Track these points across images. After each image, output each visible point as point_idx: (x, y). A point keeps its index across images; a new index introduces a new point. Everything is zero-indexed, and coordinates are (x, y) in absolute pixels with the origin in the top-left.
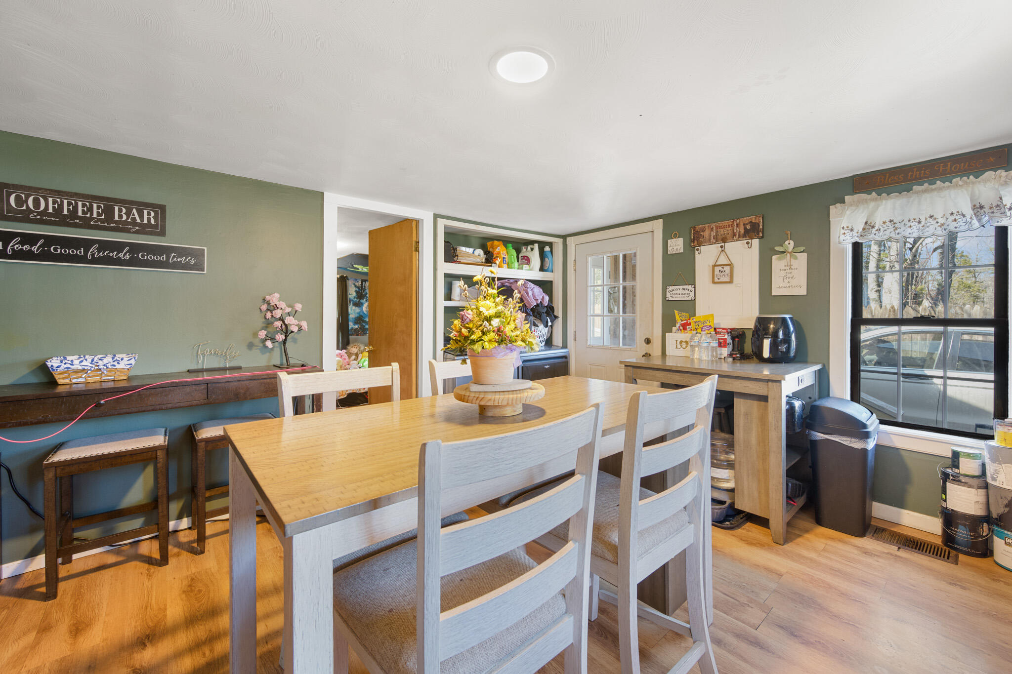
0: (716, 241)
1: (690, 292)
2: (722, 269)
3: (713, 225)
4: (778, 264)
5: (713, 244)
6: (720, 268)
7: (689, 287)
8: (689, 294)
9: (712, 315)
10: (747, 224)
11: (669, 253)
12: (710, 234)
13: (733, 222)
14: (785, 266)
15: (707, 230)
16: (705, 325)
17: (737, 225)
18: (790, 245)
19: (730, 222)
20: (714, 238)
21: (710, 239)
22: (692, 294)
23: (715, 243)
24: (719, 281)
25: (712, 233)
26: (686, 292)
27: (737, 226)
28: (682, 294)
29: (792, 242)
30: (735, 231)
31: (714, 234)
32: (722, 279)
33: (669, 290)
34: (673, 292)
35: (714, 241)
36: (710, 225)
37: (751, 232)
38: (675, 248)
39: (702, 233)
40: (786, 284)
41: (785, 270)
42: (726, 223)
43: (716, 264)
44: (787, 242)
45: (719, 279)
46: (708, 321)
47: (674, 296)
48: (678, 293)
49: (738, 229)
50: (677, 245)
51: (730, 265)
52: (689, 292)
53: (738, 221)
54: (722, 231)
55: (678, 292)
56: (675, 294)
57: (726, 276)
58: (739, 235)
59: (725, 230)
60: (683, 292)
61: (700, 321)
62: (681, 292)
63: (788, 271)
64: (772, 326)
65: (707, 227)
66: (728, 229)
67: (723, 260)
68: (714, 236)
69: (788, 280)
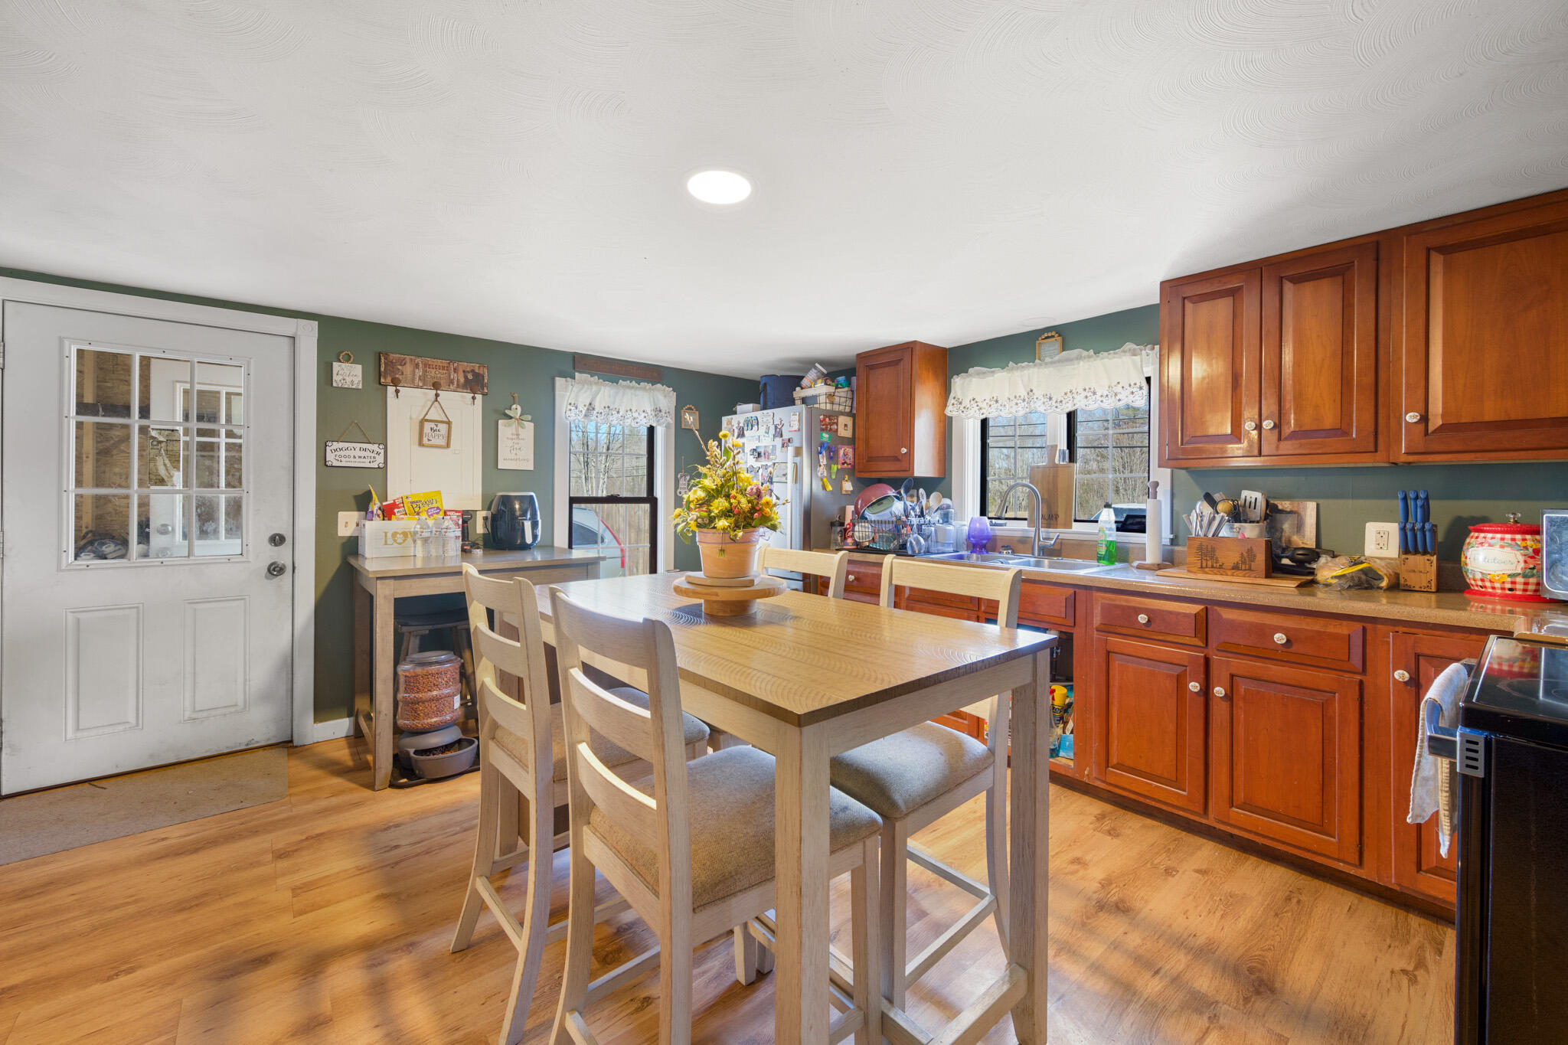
0: (424, 385)
1: (377, 456)
2: (435, 428)
3: (418, 360)
4: (505, 429)
5: (418, 387)
6: (433, 425)
7: (375, 447)
8: (374, 458)
9: (439, 493)
10: (468, 372)
11: (335, 385)
12: (414, 372)
13: (449, 363)
14: (512, 434)
15: (408, 364)
16: (430, 506)
17: (455, 369)
18: (516, 410)
19: (445, 363)
20: (420, 379)
21: (413, 380)
22: (380, 459)
23: (421, 388)
24: (430, 443)
25: (417, 371)
26: (368, 454)
27: (455, 372)
28: (360, 457)
29: (519, 408)
30: (452, 377)
31: (421, 373)
32: (434, 442)
33: (332, 448)
34: (342, 453)
35: (421, 384)
36: (413, 357)
37: (474, 384)
38: (349, 380)
39: (399, 367)
40: (513, 456)
41: (512, 439)
42: (439, 362)
43: (426, 418)
44: (514, 406)
45: (429, 440)
46: (434, 502)
47: (342, 459)
48: (348, 454)
49: (456, 375)
50: (349, 374)
51: (449, 423)
52: (373, 455)
53: (456, 365)
54: (432, 373)
55: (352, 453)
56: (345, 457)
57: (441, 438)
58: (458, 385)
59: (437, 372)
60: (363, 454)
61: (420, 501)
62: (358, 453)
63: (516, 441)
64: (517, 506)
65: (408, 360)
66: (441, 371)
67: (435, 414)
68: (420, 376)
69: (515, 452)
